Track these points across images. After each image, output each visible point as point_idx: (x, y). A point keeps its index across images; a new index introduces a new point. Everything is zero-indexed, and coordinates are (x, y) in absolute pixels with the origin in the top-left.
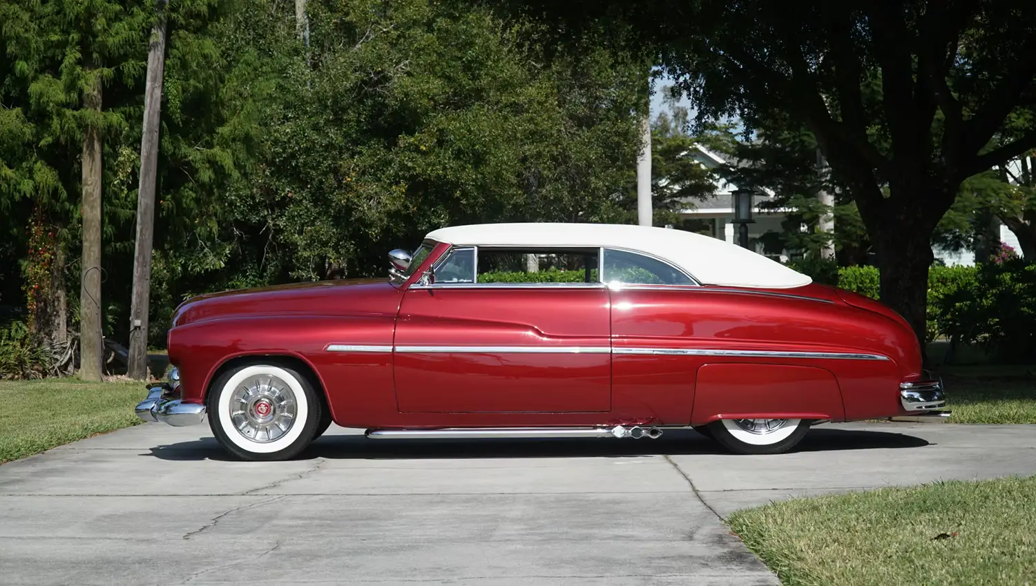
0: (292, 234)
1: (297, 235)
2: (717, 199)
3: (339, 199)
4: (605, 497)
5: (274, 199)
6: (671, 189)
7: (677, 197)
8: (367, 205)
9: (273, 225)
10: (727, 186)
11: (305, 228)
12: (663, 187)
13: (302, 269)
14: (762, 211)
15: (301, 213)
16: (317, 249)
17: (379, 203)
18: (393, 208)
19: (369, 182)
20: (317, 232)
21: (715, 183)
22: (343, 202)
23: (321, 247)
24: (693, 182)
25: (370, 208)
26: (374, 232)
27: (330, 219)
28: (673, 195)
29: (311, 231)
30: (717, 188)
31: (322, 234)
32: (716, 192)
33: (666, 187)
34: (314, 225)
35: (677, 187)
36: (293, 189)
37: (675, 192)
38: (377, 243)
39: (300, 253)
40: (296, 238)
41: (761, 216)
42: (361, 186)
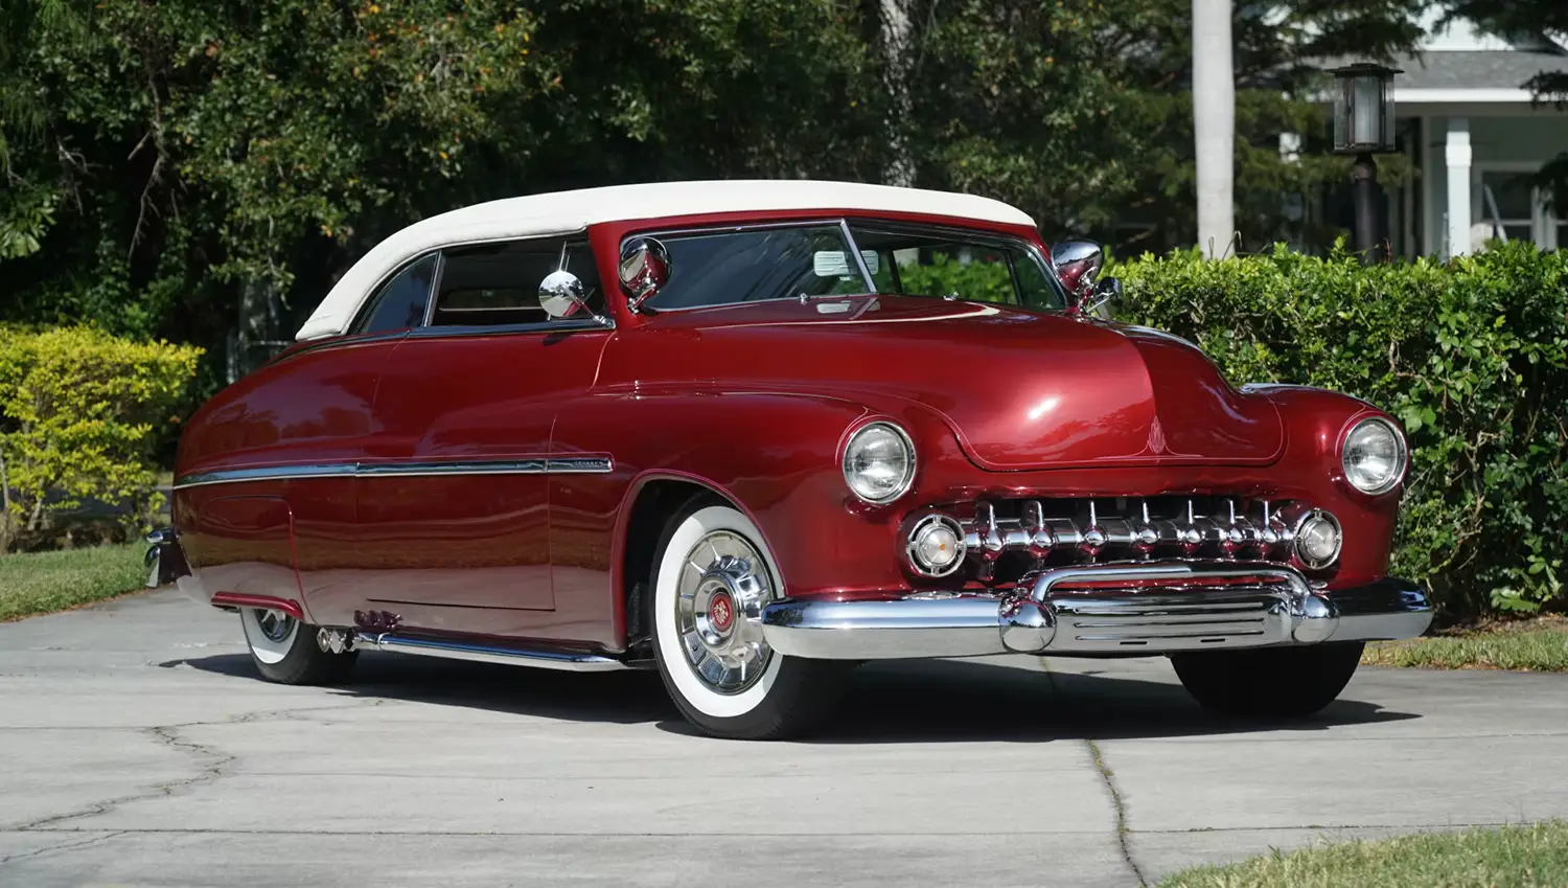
0: (219, 160)
1: (229, 163)
2: (1423, 66)
3: (347, 60)
4: (893, 843)
5: (168, 62)
6: (1298, 33)
7: (1312, 55)
8: (425, 77)
9: (166, 135)
10: (1445, 26)
11: (253, 141)
12: (1273, 29)
13: (245, 257)
14: (1544, 98)
15: (240, 102)
16: (285, 201)
17: (457, 73)
18: (497, 85)
19: (429, 16)
20: (285, 154)
21: (1411, 19)
22: (357, 70)
23: (296, 196)
24: (1357, 14)
25: (432, 88)
26: (446, 151)
27: (322, 119)
28: (1301, 50)
29: (269, 150)
30: (1421, 32)
31: (301, 160)
32: (1421, 44)
33: (1282, 27)
34: (278, 134)
35: (1312, 29)
36: (221, 37)
37: (1307, 41)
38: (451, 182)
39: (239, 211)
40: (230, 170)
41: (1538, 113)
42: (407, 26)
